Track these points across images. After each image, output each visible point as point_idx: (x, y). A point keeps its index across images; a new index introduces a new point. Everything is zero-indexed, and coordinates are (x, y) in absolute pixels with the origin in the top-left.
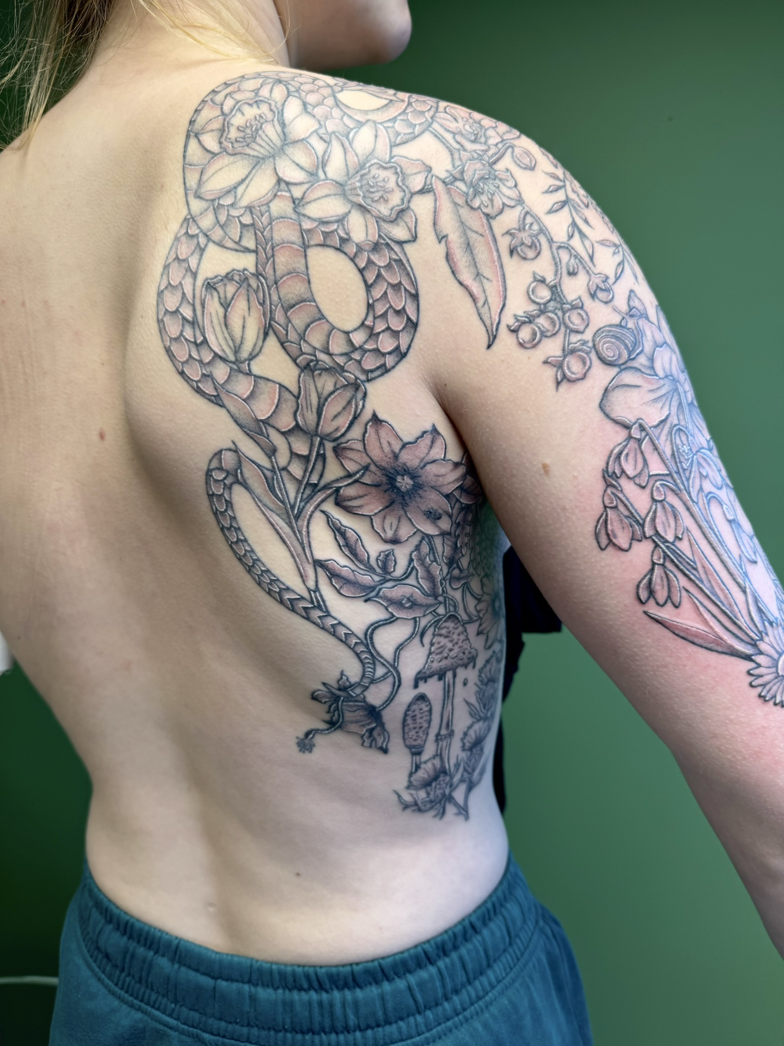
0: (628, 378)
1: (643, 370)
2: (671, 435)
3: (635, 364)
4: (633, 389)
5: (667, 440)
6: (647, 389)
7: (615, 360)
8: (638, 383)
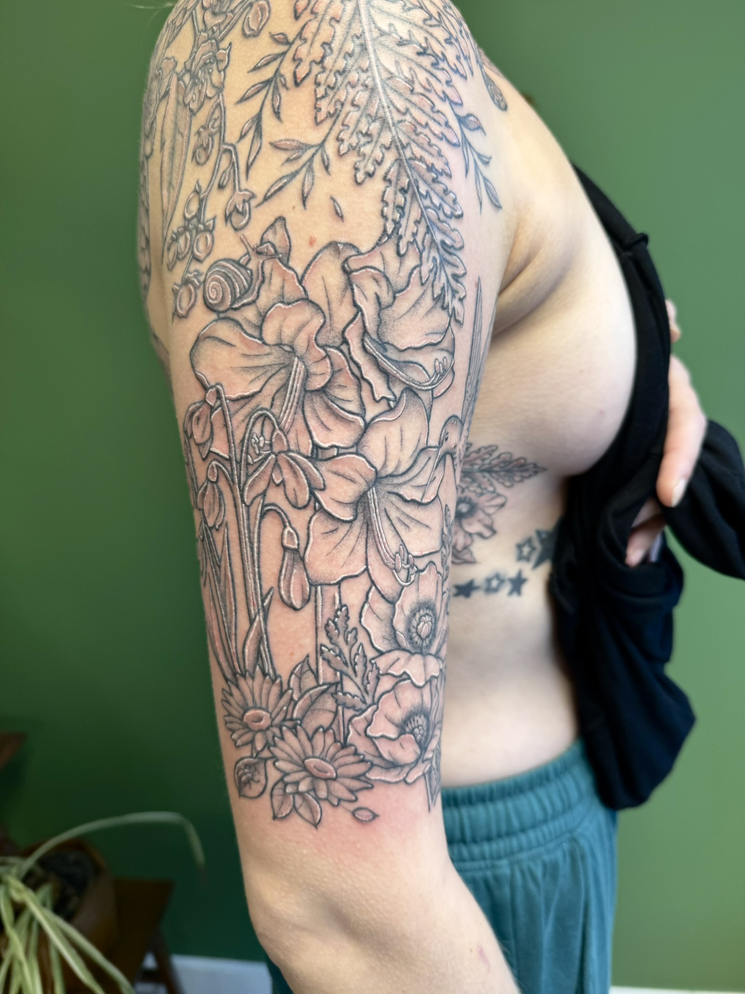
0: (224, 331)
1: (245, 327)
2: (250, 419)
3: (237, 316)
4: (224, 346)
5: (243, 421)
6: (242, 352)
7: (216, 305)
8: (233, 342)
